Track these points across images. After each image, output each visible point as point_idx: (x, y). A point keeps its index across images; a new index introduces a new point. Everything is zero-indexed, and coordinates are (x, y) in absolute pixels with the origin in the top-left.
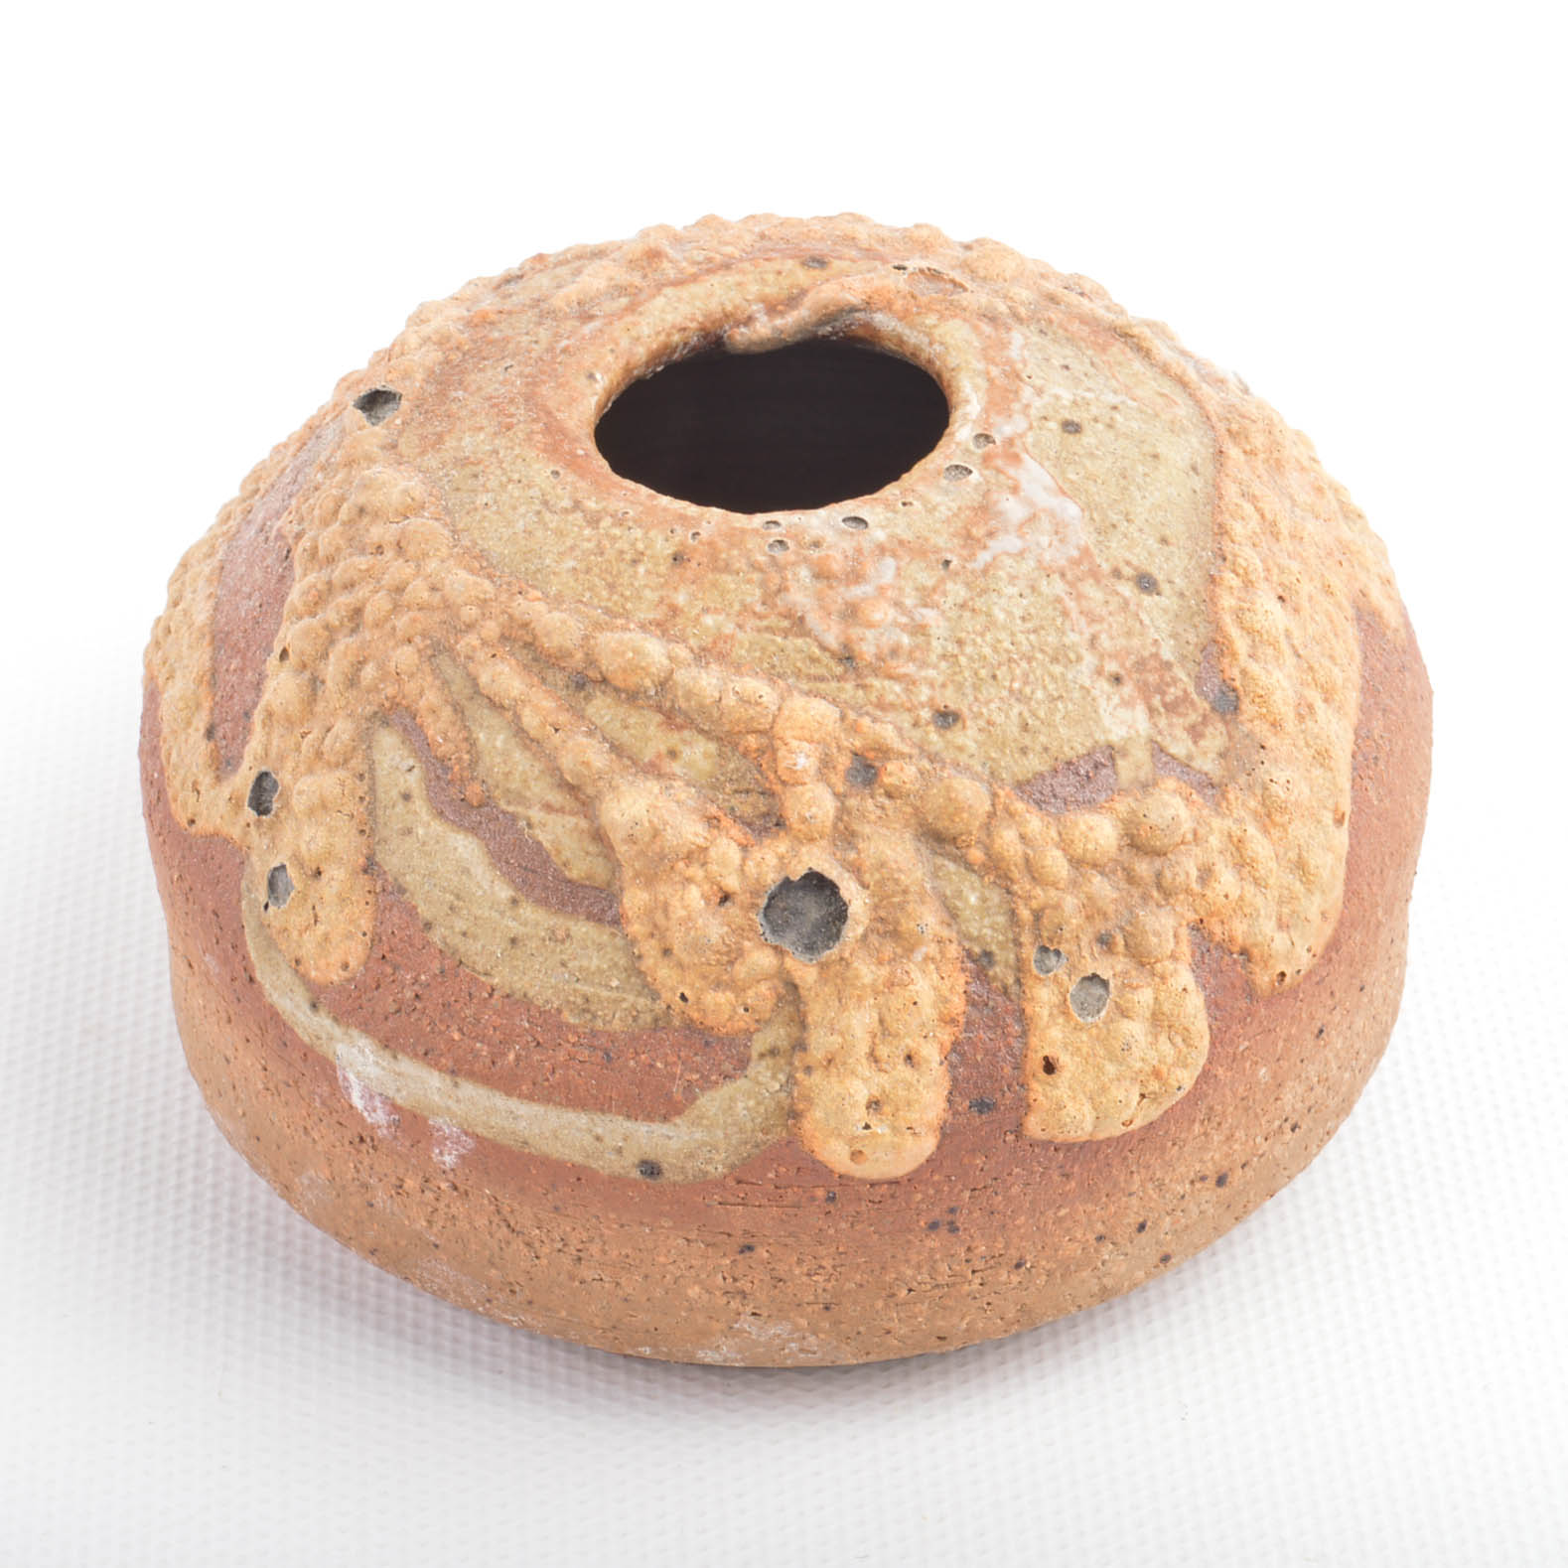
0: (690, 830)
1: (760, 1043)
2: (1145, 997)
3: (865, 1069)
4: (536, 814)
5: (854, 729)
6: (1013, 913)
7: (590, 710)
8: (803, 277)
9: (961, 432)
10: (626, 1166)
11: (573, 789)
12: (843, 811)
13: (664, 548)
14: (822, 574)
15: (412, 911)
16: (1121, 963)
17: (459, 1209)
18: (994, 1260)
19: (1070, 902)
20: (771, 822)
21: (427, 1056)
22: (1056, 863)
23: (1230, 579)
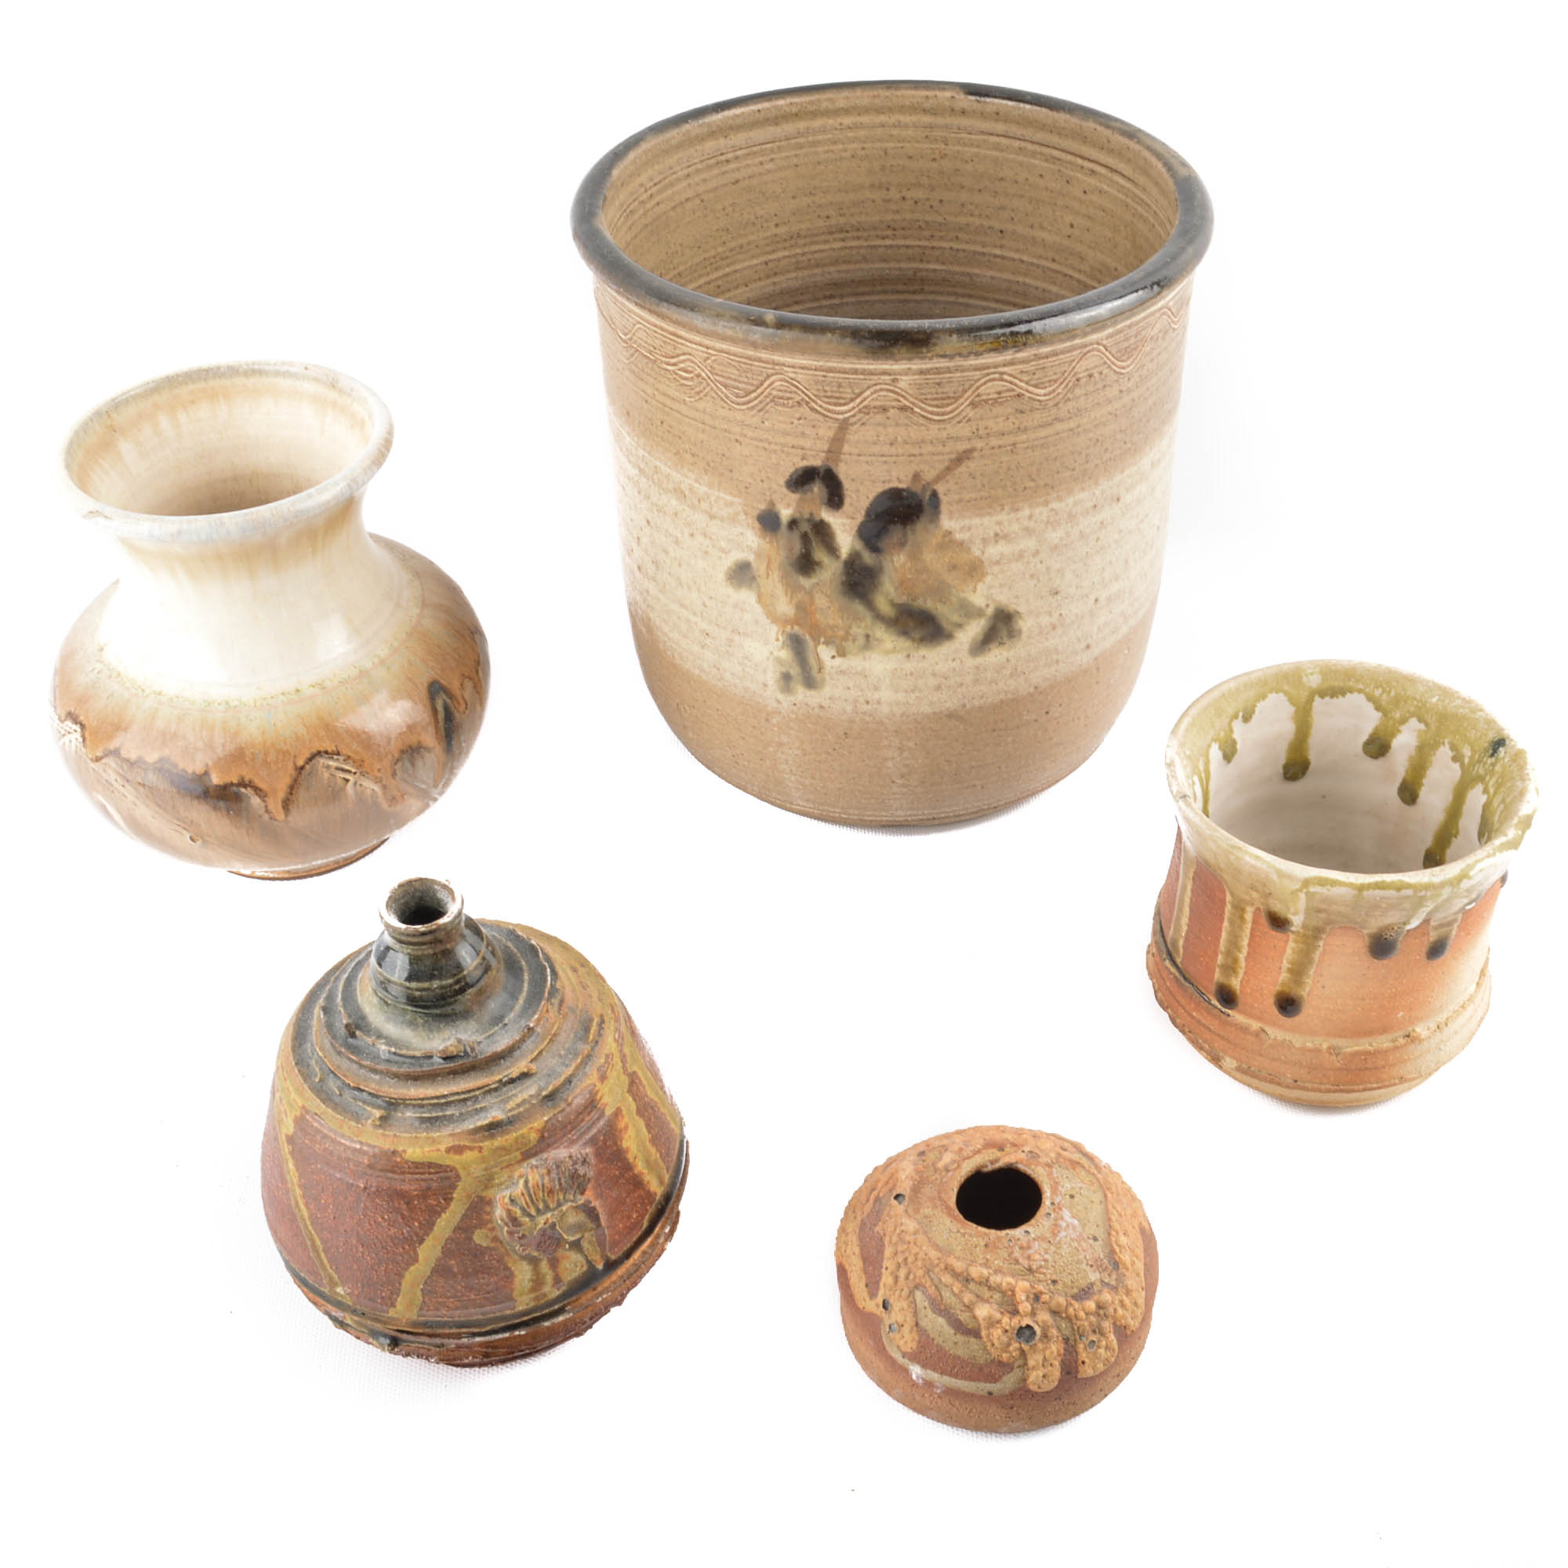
0: (998, 1316)
1: (1016, 1365)
2: (1104, 1343)
3: (1041, 1368)
4: (958, 1312)
5: (1033, 1287)
6: (1073, 1328)
7: (970, 1286)
8: (999, 1154)
9: (1047, 1201)
10: (985, 1393)
11: (968, 1307)
12: (1033, 1308)
13: (982, 1243)
14: (1021, 1248)
15: (929, 1336)
16: (1098, 1336)
17: (939, 1401)
18: (1069, 1404)
19: (1086, 1323)
20: (1015, 1312)
21: (935, 1370)
22: (1082, 1314)
23: (1114, 1233)
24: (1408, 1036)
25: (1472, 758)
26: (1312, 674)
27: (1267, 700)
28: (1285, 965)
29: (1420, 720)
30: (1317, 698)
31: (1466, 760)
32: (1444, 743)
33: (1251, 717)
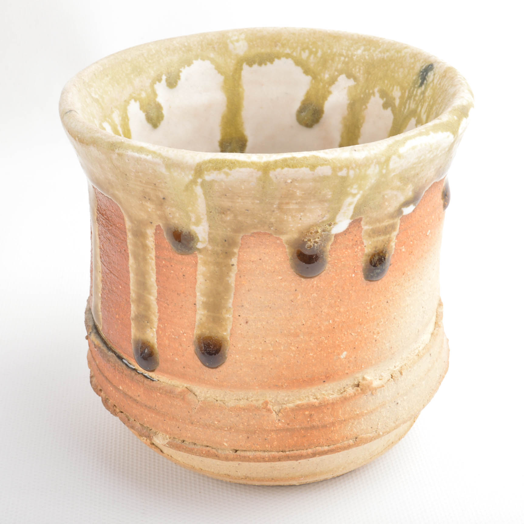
24: (358, 386)
25: (402, 98)
26: (237, 41)
27: (192, 66)
28: (200, 299)
29: (349, 76)
30: (245, 67)
31: (397, 102)
32: (373, 94)
33: (176, 83)
